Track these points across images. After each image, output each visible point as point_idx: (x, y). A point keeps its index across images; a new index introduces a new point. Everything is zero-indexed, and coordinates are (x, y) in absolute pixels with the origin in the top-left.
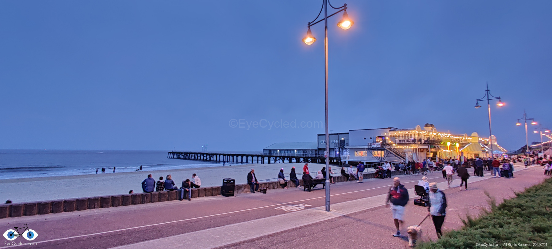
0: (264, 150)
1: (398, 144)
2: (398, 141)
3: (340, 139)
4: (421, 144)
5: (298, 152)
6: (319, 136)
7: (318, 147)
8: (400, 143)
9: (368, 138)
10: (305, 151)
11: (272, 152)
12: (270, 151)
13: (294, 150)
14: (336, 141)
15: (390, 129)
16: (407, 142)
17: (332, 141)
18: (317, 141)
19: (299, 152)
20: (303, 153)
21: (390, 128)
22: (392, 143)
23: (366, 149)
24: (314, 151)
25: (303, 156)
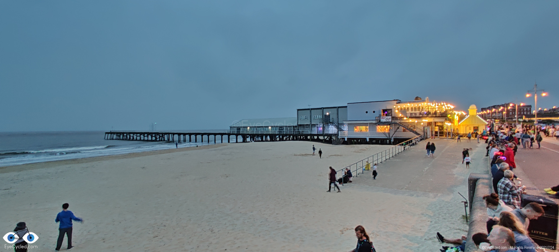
0: (230, 127)
1: (410, 117)
2: (410, 114)
3: (324, 114)
4: (436, 117)
5: (272, 129)
6: (299, 111)
7: (298, 123)
8: (412, 116)
9: (370, 111)
10: (281, 128)
11: (241, 129)
12: (239, 129)
13: (268, 127)
14: (318, 116)
15: (396, 102)
16: (421, 116)
17: (315, 116)
18: (297, 116)
19: (274, 128)
20: (279, 130)
21: (397, 100)
22: (402, 116)
23: (369, 123)
24: (292, 127)
25: (279, 133)
